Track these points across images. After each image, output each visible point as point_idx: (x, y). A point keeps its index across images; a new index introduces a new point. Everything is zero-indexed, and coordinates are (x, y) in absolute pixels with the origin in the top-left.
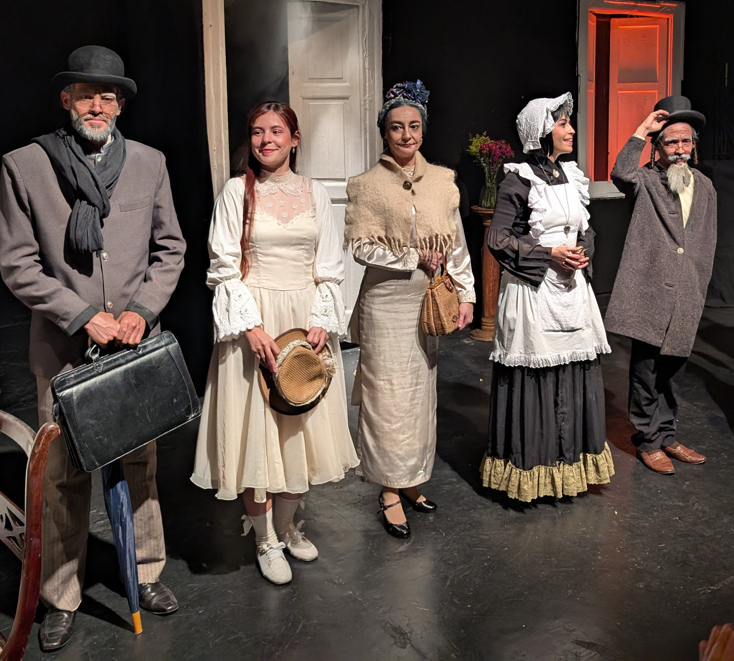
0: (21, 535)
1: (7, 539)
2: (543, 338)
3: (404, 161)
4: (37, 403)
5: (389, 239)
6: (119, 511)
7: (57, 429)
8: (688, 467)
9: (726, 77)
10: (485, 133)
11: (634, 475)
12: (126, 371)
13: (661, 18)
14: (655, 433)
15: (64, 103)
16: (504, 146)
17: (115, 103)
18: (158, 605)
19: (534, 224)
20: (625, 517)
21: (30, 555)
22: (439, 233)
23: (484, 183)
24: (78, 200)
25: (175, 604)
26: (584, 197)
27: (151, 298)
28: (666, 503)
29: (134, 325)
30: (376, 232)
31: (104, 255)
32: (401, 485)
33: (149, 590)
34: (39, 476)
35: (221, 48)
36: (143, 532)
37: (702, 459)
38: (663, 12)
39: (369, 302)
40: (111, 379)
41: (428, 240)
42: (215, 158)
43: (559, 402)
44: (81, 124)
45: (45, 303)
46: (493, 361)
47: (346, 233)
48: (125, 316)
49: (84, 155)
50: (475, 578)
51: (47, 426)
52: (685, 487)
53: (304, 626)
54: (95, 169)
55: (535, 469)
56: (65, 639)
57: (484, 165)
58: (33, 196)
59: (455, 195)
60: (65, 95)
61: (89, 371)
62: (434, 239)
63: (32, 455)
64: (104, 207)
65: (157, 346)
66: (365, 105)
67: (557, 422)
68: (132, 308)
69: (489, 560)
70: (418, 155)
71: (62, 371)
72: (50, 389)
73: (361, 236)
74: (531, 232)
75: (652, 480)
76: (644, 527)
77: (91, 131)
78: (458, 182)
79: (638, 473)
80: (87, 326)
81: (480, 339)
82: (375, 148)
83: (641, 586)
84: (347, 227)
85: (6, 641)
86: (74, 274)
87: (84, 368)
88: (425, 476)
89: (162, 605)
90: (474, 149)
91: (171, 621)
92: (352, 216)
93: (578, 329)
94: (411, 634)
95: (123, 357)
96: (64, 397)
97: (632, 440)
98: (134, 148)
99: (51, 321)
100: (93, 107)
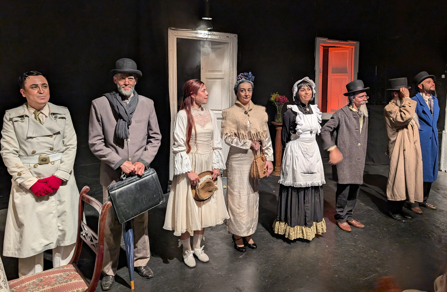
0: (96, 244)
1: (91, 245)
2: (300, 176)
3: (245, 104)
4: (103, 194)
5: (239, 133)
6: (128, 240)
7: (111, 204)
8: (357, 229)
9: (376, 71)
10: (277, 93)
11: (335, 231)
12: (136, 184)
13: (349, 48)
14: (345, 215)
15: (115, 81)
16: (285, 98)
17: (134, 80)
18: (146, 275)
19: (298, 130)
20: (330, 248)
21: (99, 252)
22: (260, 131)
23: (276, 113)
24: (119, 119)
25: (152, 274)
26: (319, 120)
27: (147, 157)
28: (348, 243)
29: (140, 167)
30: (233, 131)
31: (129, 140)
32: (244, 235)
33: (143, 268)
34: (103, 222)
35: (175, 59)
36: (141, 248)
37: (363, 226)
38: (350, 45)
39: (231, 161)
40: (130, 187)
41: (255, 134)
42: (172, 101)
43: (305, 202)
44: (121, 89)
45: (106, 157)
46: (279, 183)
47: (222, 131)
48: (137, 163)
49: (121, 101)
50: (270, 270)
51: (107, 202)
52: (356, 237)
53: (202, 285)
54: (126, 107)
55: (296, 227)
56: (111, 286)
57: (277, 105)
58: (103, 117)
59: (266, 116)
60: (115, 78)
61: (122, 184)
62: (258, 134)
63: (101, 214)
64: (129, 121)
65: (148, 174)
66: (230, 81)
67: (304, 210)
68: (140, 161)
69: (275, 263)
70: (251, 101)
71: (111, 183)
72: (107, 191)
73: (227, 132)
74: (296, 133)
75: (342, 234)
76: (338, 253)
77: (124, 92)
78: (267, 111)
79: (337, 230)
80: (121, 166)
81: (274, 175)
82: (233, 98)
83: (337, 276)
84: (222, 129)
85: (89, 284)
86: (117, 147)
87: (120, 183)
88: (252, 231)
89: (147, 274)
90: (272, 99)
91: (151, 281)
92: (224, 124)
93: (315, 173)
94: (244, 290)
95: (135, 178)
96: (112, 194)
97: (335, 217)
98: (142, 98)
99: (107, 164)
100: (125, 83)
